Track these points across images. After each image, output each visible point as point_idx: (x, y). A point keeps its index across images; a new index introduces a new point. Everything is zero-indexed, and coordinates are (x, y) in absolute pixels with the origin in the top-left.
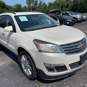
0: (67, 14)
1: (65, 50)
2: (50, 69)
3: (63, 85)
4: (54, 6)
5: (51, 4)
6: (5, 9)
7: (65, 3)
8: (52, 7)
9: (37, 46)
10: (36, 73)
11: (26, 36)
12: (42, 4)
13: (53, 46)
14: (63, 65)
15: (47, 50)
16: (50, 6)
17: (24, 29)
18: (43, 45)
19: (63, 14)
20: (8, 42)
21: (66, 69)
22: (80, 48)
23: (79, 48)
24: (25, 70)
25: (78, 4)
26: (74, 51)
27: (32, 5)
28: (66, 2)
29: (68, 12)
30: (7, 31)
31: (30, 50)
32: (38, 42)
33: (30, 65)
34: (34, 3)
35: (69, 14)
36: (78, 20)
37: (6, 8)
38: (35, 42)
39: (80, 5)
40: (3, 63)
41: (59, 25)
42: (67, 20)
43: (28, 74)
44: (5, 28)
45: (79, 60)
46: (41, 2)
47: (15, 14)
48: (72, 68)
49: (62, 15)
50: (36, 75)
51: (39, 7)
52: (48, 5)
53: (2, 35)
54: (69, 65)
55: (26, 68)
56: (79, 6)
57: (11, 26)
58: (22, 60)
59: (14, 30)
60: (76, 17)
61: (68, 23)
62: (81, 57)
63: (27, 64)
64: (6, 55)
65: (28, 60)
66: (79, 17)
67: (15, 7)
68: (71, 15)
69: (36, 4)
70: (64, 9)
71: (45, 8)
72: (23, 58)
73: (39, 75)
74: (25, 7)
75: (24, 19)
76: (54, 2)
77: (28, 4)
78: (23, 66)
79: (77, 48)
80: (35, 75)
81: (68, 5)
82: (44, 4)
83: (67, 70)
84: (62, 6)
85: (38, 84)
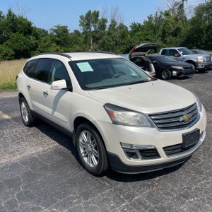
0: (173, 53)
1: (156, 124)
2: (131, 154)
3: (153, 186)
4: (145, 32)
5: (136, 28)
6: (31, 37)
7: (171, 26)
8: (140, 33)
9: (111, 115)
10: (107, 162)
11: (91, 98)
12: (118, 25)
13: (136, 116)
14: (153, 147)
15: (126, 122)
16: (135, 31)
17: (87, 86)
18: (120, 113)
19: (164, 52)
20: (54, 109)
21: (158, 156)
22: (183, 121)
23: (181, 120)
24: (85, 159)
25: (202, 27)
26: (172, 125)
27: (93, 29)
28: (172, 24)
29: (176, 49)
30: (56, 88)
31: (99, 121)
32: (111, 108)
33: (96, 148)
34: (97, 25)
35: (177, 52)
36: (200, 66)
37: (33, 35)
38: (107, 108)
39: (207, 30)
40: (41, 149)
41: (150, 79)
42: (173, 67)
43: (91, 165)
44: (54, 83)
45: (181, 141)
46: (114, 23)
47: (69, 57)
48: (168, 155)
49: (162, 54)
50: (107, 165)
51: (109, 34)
52: (129, 29)
53: (43, 95)
54: (164, 148)
55: (87, 156)
56: (205, 32)
57: (64, 80)
58: (81, 141)
59: (69, 88)
60: (195, 60)
61: (174, 72)
62: (184, 136)
63: (91, 147)
64: (43, 134)
65: (92, 139)
66: (202, 61)
67: (55, 34)
68: (183, 54)
69: (103, 26)
70: (168, 39)
71: (123, 37)
72: (84, 137)
73: (112, 165)
74: (77, 32)
75: (86, 68)
76: (145, 22)
77: (83, 26)
78: (82, 151)
79: (178, 121)
80: (105, 166)
81: (178, 29)
82: (122, 26)
83: (160, 157)
84: (164, 32)
85: (108, 182)
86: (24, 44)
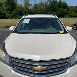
37: (67, 9)
67: (76, 8)
86: (62, 12)
